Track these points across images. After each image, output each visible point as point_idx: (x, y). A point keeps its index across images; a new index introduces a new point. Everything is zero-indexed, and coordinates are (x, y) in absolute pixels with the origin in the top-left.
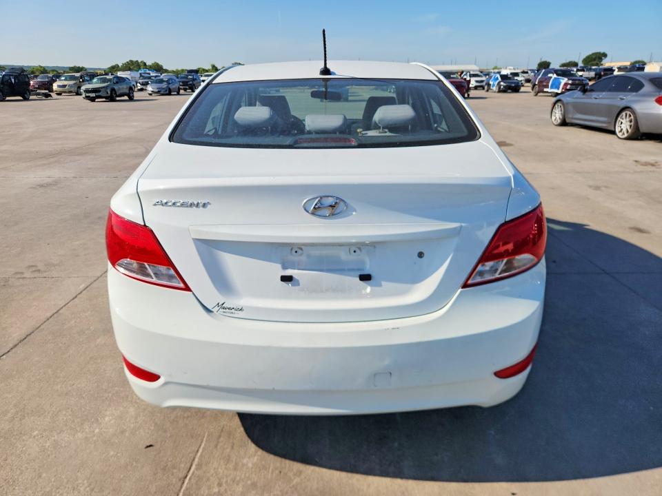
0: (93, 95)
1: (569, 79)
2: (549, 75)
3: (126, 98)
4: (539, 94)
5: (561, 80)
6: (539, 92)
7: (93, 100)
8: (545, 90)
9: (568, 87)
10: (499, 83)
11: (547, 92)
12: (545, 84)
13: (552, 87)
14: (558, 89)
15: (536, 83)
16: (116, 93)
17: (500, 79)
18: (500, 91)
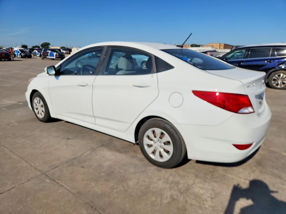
1: (57, 53)
2: (48, 51)
4: (44, 59)
5: (54, 53)
6: (44, 58)
8: (47, 57)
9: (58, 56)
10: (20, 54)
11: (48, 58)
12: (46, 55)
13: (50, 56)
14: (54, 57)
15: (42, 54)
17: (20, 52)
18: (22, 57)
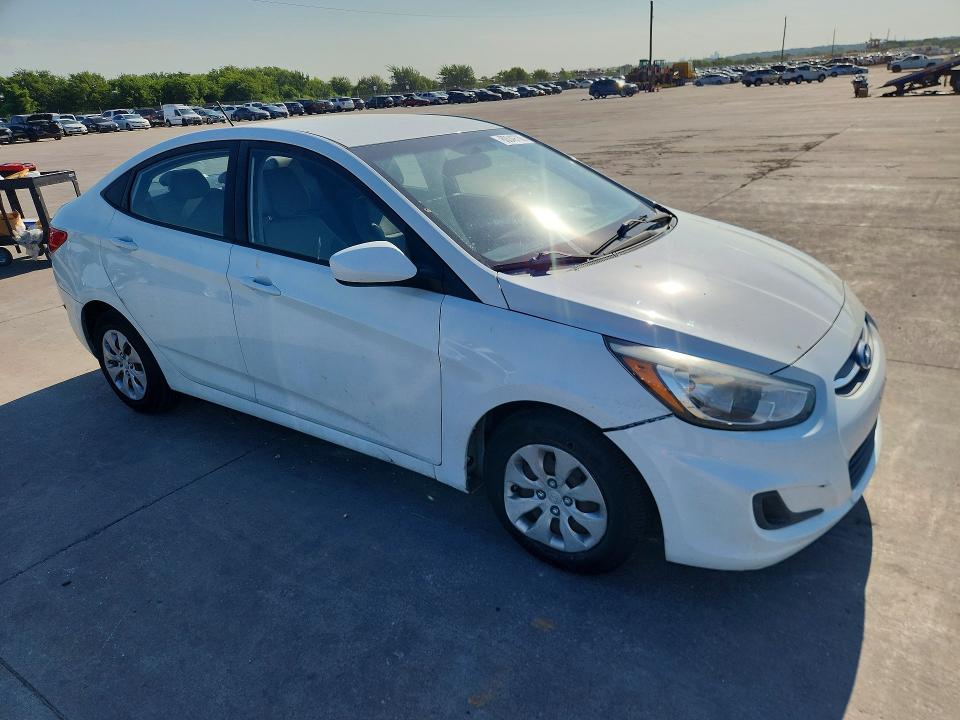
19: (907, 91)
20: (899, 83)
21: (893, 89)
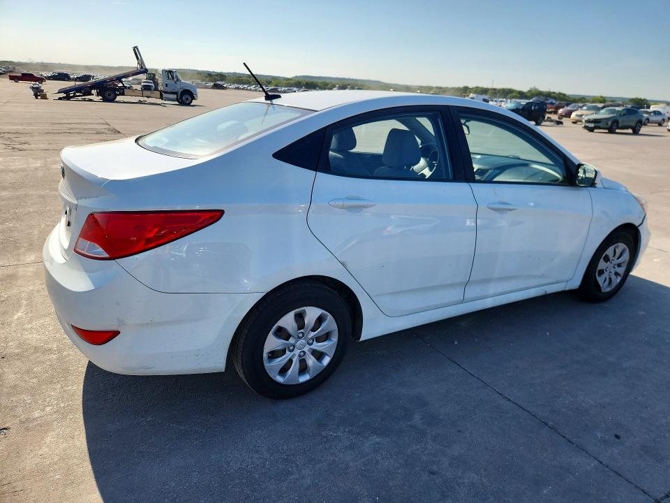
0: (592, 125)
3: (630, 131)
7: (591, 130)
16: (618, 125)
19: (72, 97)
20: (66, 91)
21: (63, 95)
